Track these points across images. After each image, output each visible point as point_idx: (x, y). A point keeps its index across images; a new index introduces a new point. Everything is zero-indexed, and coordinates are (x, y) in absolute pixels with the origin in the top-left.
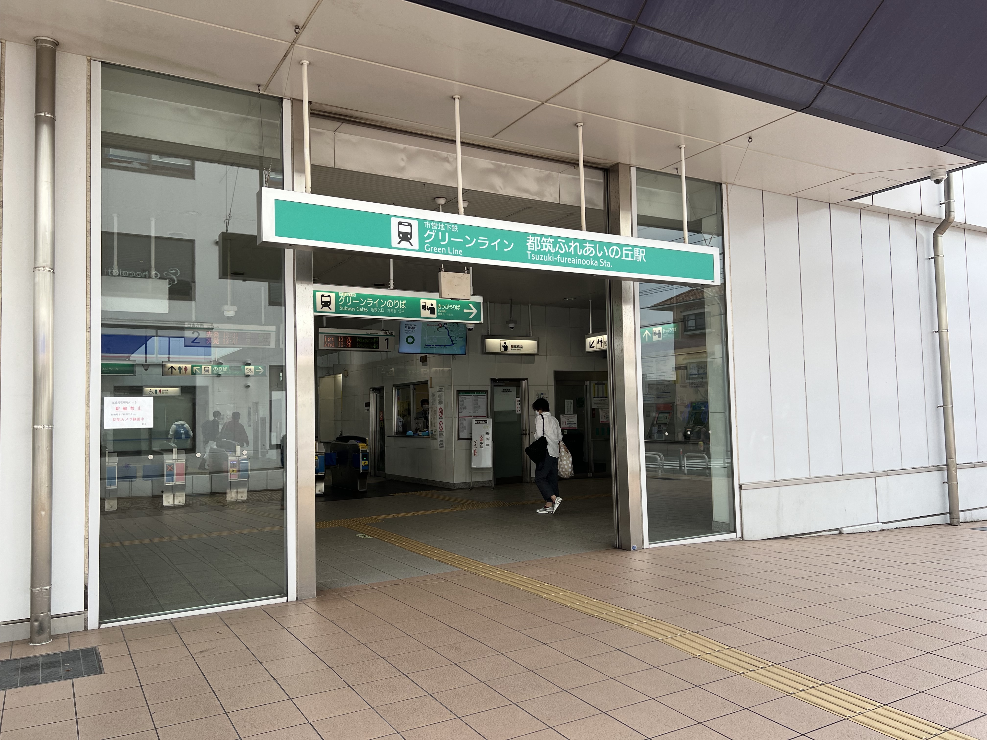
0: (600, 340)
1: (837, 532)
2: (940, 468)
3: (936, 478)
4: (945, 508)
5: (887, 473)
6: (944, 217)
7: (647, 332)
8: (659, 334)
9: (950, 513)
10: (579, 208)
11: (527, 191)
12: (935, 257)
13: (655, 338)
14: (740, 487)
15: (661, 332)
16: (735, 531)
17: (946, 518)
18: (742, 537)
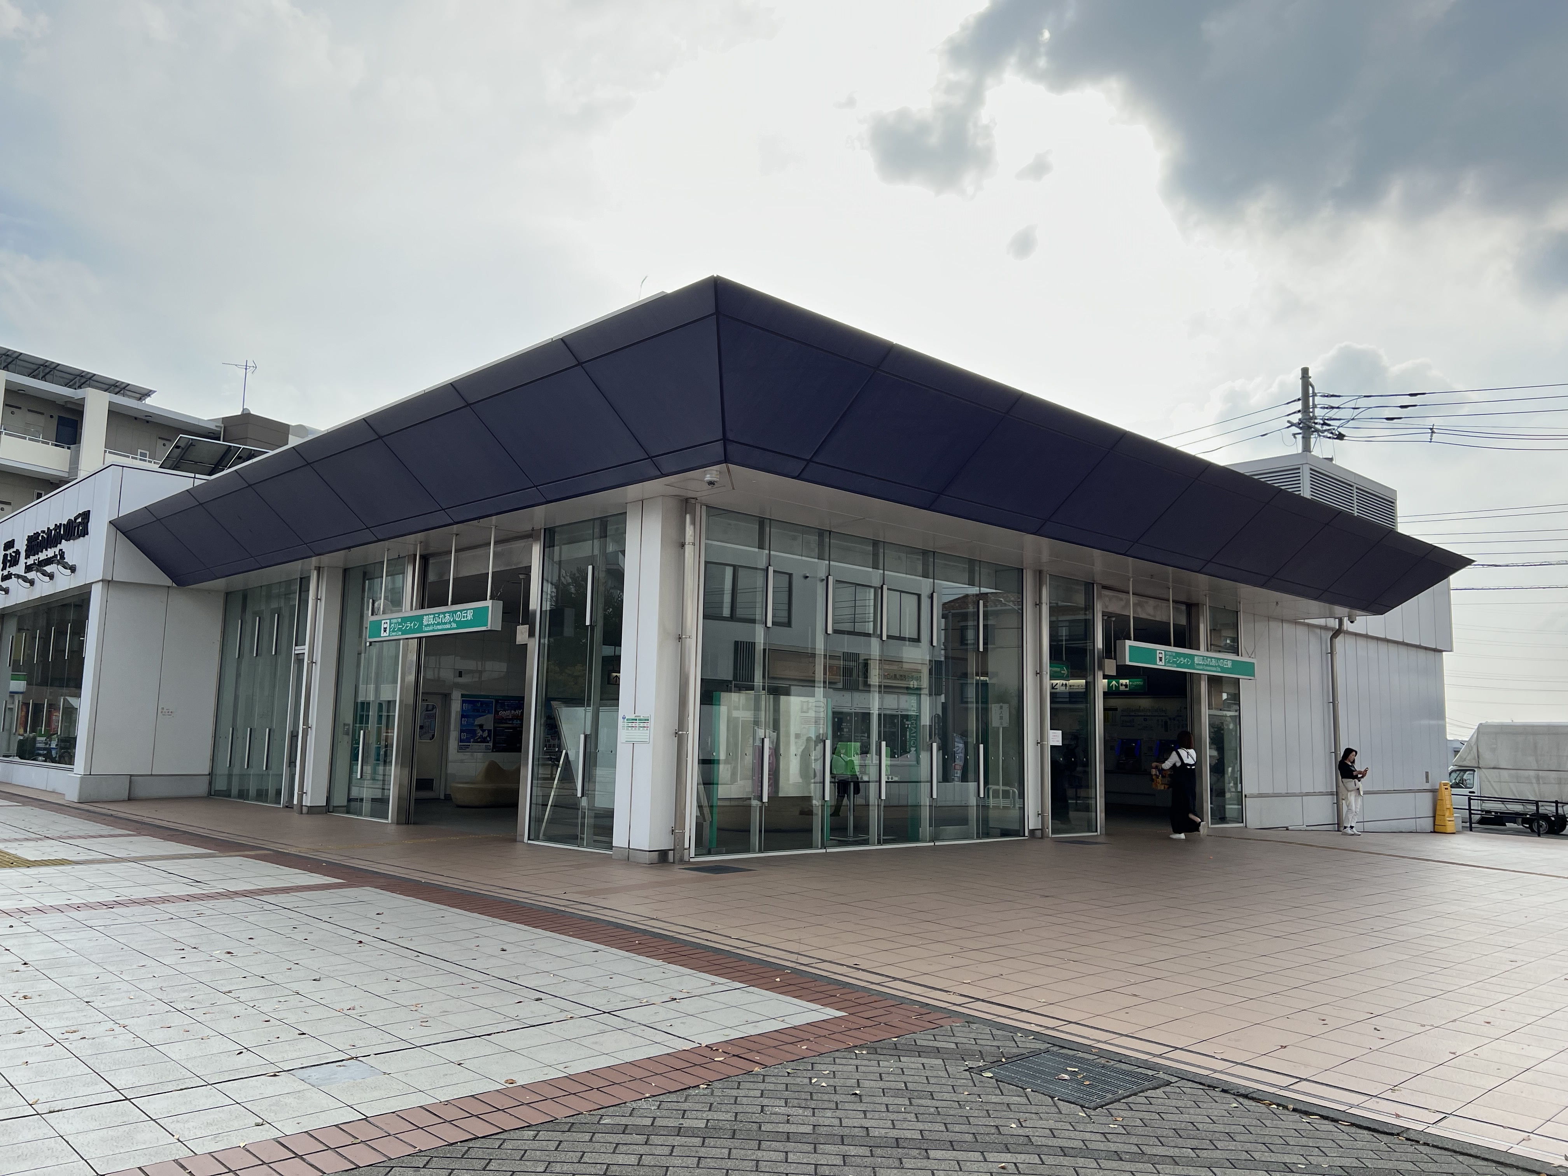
0: (1064, 683)
1: (1285, 829)
2: (1331, 794)
3: (1329, 800)
4: (1334, 820)
5: (1308, 794)
6: (1337, 628)
7: (1114, 682)
8: (1126, 686)
9: (1338, 824)
10: (1169, 623)
11: (1150, 615)
12: (1332, 653)
13: (1122, 688)
14: (1245, 796)
15: (1128, 684)
16: (1243, 822)
17: (1335, 827)
18: (1246, 826)
